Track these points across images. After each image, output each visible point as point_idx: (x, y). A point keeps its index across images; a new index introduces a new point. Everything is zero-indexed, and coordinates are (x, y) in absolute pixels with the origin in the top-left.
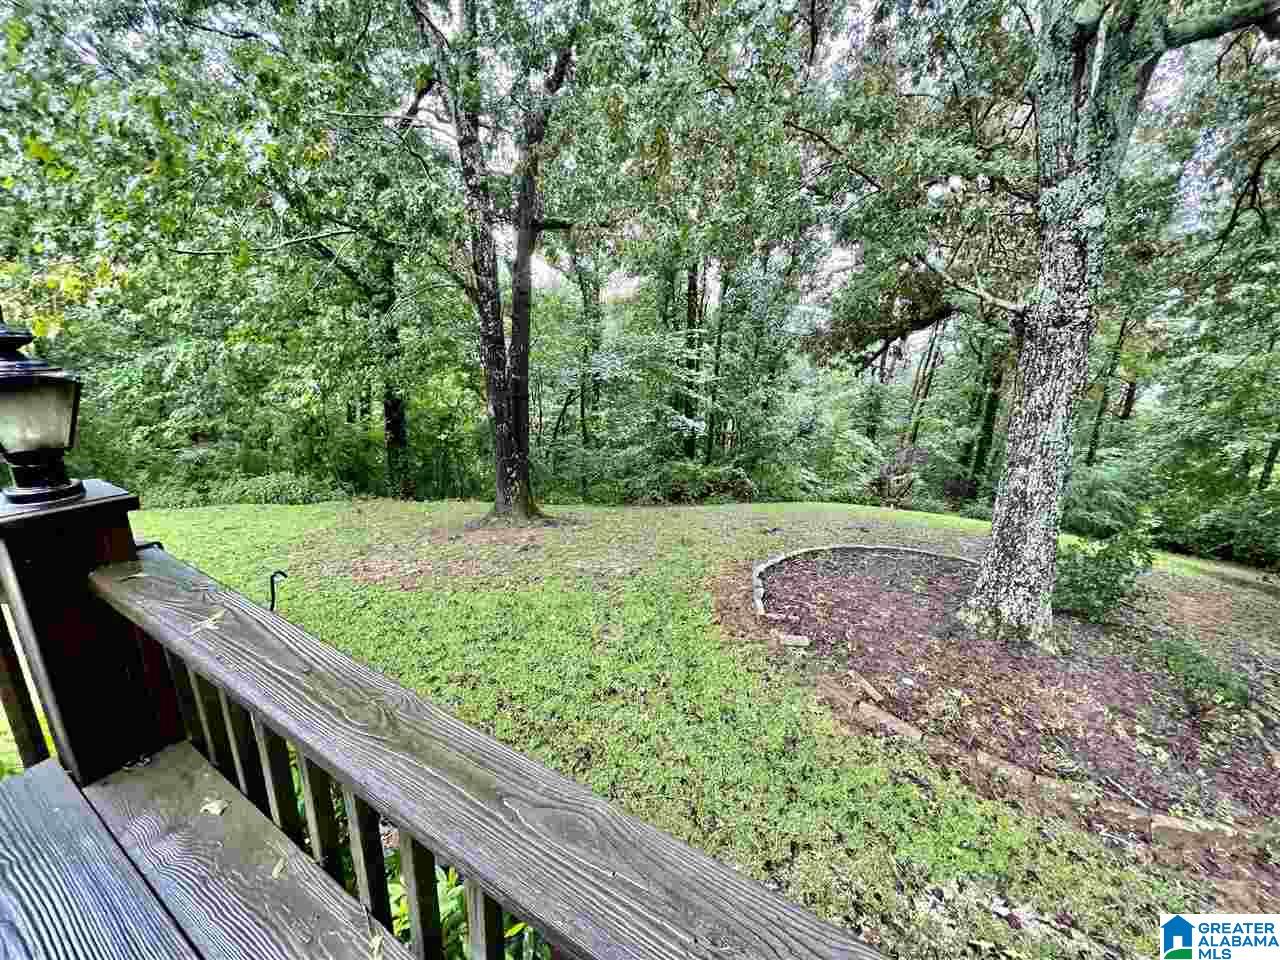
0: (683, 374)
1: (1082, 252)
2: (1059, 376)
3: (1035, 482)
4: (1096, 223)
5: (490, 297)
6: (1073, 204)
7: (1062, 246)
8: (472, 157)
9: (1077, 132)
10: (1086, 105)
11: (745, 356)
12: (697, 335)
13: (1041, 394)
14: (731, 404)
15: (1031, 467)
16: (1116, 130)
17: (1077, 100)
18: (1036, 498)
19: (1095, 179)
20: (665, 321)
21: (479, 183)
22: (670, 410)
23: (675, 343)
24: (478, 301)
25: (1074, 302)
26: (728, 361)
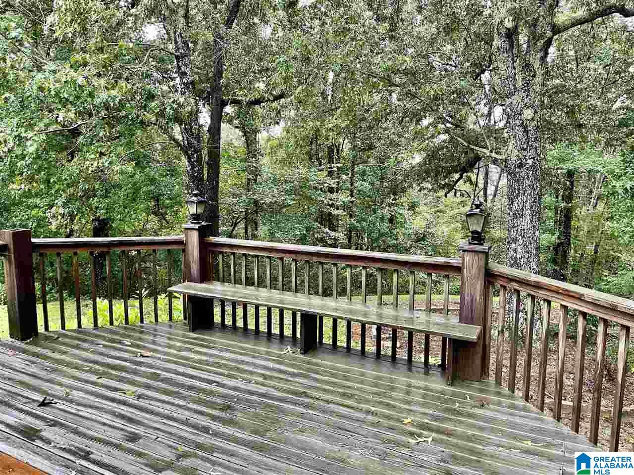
0: (325, 198)
1: (526, 131)
2: (524, 194)
3: (520, 251)
4: (530, 117)
5: (195, 152)
6: (519, 107)
7: (517, 128)
8: (186, 65)
9: (515, 74)
10: (518, 61)
11: (372, 184)
12: (335, 169)
13: (517, 203)
14: (364, 220)
15: (517, 243)
16: (535, 72)
17: (513, 59)
18: (522, 260)
19: (527, 96)
20: (311, 159)
21: (189, 81)
22: (317, 224)
23: (318, 175)
24: (188, 154)
25: (526, 156)
26: (360, 188)
